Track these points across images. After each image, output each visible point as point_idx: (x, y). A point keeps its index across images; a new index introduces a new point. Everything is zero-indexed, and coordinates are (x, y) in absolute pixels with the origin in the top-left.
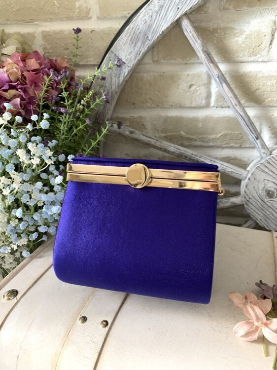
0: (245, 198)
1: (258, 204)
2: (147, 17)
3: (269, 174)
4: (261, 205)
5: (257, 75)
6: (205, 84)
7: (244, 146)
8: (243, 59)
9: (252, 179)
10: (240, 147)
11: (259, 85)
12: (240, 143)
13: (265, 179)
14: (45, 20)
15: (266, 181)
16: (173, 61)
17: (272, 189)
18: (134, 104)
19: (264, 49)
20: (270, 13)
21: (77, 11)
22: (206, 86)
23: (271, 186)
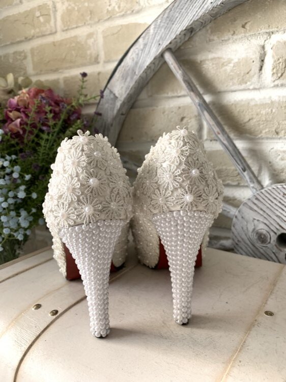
0: (233, 240)
1: (249, 249)
2: (134, 56)
3: (259, 213)
4: (252, 251)
5: (249, 103)
6: (196, 116)
7: (242, 184)
8: (233, 88)
9: (240, 218)
10: (238, 186)
11: (252, 115)
12: (238, 180)
13: (254, 219)
14: (67, 68)
15: (256, 221)
16: (166, 95)
17: (264, 232)
18: (132, 138)
19: (253, 76)
20: (258, 39)
21: (88, 58)
22: (197, 118)
23: (262, 228)
